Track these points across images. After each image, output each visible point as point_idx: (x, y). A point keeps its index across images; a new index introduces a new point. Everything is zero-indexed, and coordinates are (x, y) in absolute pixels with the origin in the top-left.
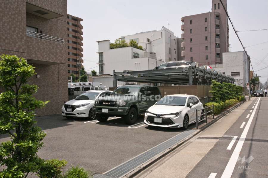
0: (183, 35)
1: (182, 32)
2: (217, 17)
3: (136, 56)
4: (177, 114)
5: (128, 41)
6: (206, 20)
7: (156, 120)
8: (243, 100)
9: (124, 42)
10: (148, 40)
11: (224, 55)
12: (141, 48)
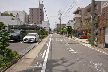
0: (30, 14)
1: (30, 13)
2: (41, 10)
3: (13, 19)
4: (33, 38)
5: (9, 13)
6: (37, 10)
7: (27, 40)
8: (48, 35)
9: (7, 13)
10: (17, 14)
11: (43, 22)
12: (14, 17)
